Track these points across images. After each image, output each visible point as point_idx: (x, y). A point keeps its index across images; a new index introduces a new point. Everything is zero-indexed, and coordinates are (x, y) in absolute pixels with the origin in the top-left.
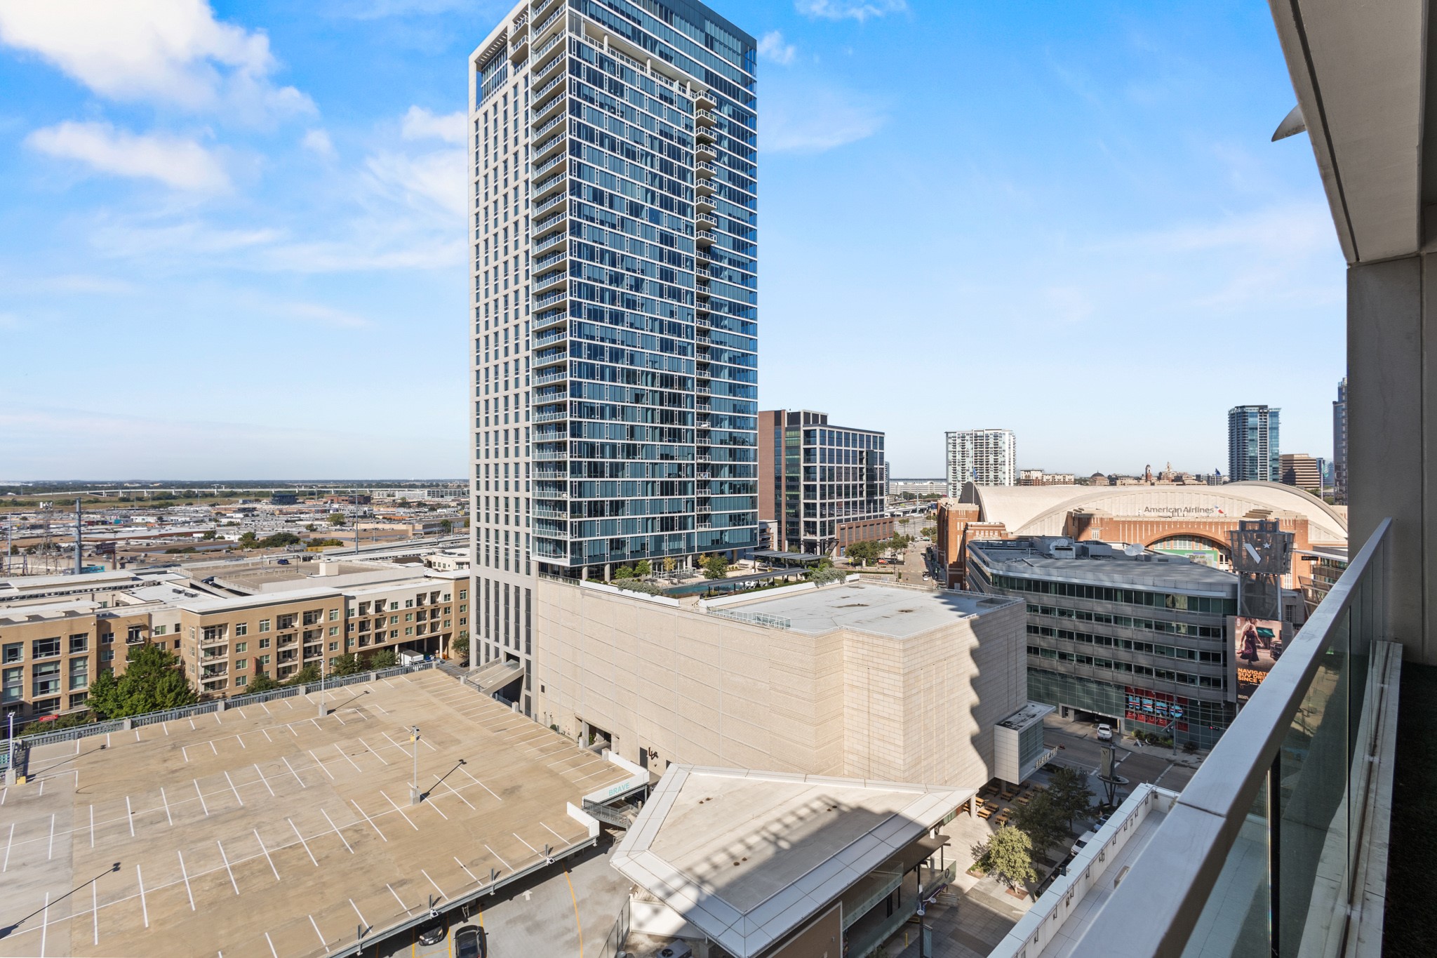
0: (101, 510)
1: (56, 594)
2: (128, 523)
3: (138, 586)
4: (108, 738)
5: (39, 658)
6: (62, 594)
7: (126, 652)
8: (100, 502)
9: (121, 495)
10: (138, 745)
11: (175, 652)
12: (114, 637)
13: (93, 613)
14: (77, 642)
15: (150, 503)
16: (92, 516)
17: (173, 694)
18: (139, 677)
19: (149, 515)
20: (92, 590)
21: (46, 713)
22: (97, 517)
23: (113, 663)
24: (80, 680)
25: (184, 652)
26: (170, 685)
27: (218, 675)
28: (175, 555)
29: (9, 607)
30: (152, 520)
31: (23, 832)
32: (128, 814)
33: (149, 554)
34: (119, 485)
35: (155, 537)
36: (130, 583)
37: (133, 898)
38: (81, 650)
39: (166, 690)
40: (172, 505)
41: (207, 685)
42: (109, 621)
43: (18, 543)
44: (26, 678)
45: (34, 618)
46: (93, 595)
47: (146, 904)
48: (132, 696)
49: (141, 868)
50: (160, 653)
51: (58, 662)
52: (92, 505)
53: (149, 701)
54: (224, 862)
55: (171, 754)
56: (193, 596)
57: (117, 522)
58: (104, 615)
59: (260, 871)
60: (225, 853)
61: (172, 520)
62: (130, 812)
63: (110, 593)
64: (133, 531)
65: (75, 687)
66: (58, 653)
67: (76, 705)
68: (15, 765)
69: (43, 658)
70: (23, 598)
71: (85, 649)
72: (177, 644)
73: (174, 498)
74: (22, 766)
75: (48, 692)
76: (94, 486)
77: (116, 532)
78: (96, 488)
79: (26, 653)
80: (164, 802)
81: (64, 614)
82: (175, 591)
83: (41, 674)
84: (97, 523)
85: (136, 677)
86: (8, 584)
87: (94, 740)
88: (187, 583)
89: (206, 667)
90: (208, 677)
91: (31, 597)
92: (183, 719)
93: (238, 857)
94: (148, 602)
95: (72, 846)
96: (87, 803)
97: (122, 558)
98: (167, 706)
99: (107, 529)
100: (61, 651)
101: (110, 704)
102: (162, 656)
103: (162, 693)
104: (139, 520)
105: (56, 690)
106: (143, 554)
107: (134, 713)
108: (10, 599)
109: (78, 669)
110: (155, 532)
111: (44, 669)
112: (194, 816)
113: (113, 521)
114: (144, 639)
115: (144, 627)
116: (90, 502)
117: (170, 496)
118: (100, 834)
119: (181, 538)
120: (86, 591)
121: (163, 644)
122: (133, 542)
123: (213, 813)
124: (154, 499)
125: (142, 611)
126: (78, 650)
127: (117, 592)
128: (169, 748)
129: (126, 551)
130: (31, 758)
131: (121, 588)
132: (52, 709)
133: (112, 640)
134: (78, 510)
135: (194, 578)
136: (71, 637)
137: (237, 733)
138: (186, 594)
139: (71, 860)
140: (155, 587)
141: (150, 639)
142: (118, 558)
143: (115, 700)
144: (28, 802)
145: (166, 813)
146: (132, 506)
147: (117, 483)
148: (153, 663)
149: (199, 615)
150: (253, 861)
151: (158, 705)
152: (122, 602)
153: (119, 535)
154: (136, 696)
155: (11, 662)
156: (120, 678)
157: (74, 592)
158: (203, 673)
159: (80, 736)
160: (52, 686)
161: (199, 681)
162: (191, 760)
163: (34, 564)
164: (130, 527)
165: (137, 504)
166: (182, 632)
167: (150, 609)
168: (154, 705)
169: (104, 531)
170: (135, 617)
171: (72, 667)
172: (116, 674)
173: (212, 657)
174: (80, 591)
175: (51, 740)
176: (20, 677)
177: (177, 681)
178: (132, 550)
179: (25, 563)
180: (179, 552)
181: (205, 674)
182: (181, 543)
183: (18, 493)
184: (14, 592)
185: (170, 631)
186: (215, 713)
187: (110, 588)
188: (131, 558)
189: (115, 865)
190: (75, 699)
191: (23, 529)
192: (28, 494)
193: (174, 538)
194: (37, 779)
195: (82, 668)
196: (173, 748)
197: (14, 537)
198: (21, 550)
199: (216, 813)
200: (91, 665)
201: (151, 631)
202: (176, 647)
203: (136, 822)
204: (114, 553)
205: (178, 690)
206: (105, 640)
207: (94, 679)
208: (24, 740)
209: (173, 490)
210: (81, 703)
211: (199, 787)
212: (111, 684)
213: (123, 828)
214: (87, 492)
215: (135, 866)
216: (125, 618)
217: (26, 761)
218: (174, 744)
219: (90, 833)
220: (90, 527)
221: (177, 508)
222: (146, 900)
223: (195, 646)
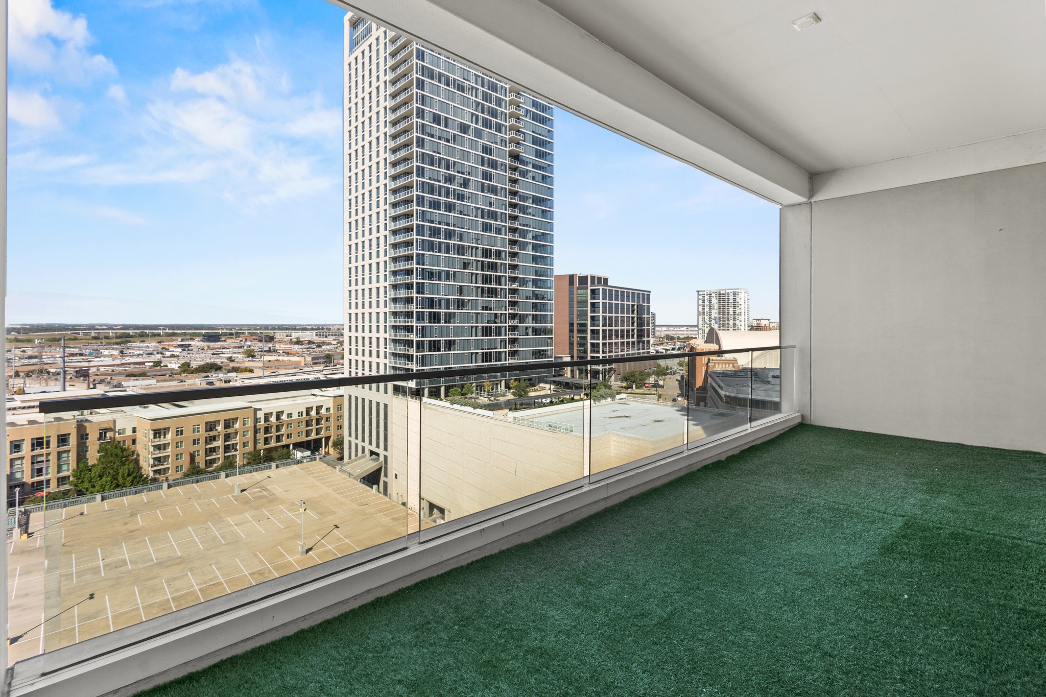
0: (79, 345)
2: (97, 354)
4: (85, 507)
5: (35, 451)
7: (98, 447)
8: (78, 339)
9: (93, 335)
10: (106, 513)
11: (132, 447)
12: (89, 436)
13: (74, 419)
14: (63, 440)
15: (114, 340)
16: (72, 349)
17: (131, 478)
18: (107, 465)
19: (113, 349)
21: (40, 490)
22: (76, 351)
23: (88, 455)
24: (65, 467)
25: (139, 448)
26: (129, 471)
27: (163, 465)
28: (134, 378)
29: (14, 414)
30: (116, 353)
31: (26, 572)
32: (99, 561)
33: (113, 377)
34: (92, 327)
35: (118, 365)
37: (104, 618)
38: (66, 445)
39: (126, 474)
40: (130, 342)
41: (155, 471)
42: (85, 424)
43: (20, 369)
44: (27, 465)
45: (31, 422)
47: (113, 623)
48: (101, 478)
49: (109, 598)
50: (121, 448)
51: (49, 454)
52: (73, 342)
53: (114, 482)
54: (167, 594)
55: (130, 519)
56: (145, 407)
57: (90, 354)
58: (82, 421)
60: (168, 588)
61: (130, 353)
62: (101, 559)
64: (102, 361)
65: (61, 472)
66: (48, 448)
67: (62, 485)
68: (20, 526)
69: (38, 452)
70: (24, 408)
71: (69, 445)
72: (134, 442)
73: (132, 337)
74: (24, 527)
75: (42, 475)
77: (90, 361)
78: (75, 329)
79: (26, 448)
80: (124, 553)
81: (53, 420)
83: (37, 462)
84: (76, 355)
85: (105, 466)
86: (13, 399)
87: (75, 509)
89: (155, 459)
90: (155, 466)
91: (29, 407)
92: (138, 495)
93: (177, 591)
95: (60, 582)
96: (70, 553)
97: (94, 380)
98: (126, 486)
99: (83, 359)
100: (51, 446)
101: (86, 485)
102: (123, 450)
103: (123, 477)
104: (106, 352)
105: (47, 474)
106: (109, 378)
107: (103, 491)
108: (15, 409)
109: (63, 459)
110: (118, 362)
111: (39, 459)
112: (146, 563)
113: (87, 353)
114: (111, 438)
115: (110, 430)
116: (71, 339)
117: (128, 336)
118: (80, 574)
119: (136, 366)
121: (124, 442)
122: (102, 369)
124: (117, 338)
125: (109, 418)
126: (63, 445)
128: (128, 515)
129: (97, 375)
130: (30, 521)
132: (44, 488)
133: (87, 439)
134: (62, 345)
136: (58, 436)
137: (176, 505)
139: (60, 592)
141: (114, 438)
142: (92, 380)
143: (90, 482)
144: (29, 552)
145: (126, 560)
146: (101, 343)
147: (90, 326)
148: (117, 455)
149: (150, 421)
150: (188, 594)
151: (120, 485)
152: (95, 412)
153: (92, 364)
154: (104, 479)
155: (16, 454)
156: (93, 466)
158: (152, 463)
159: (65, 506)
160: (44, 471)
161: (150, 468)
162: (144, 524)
163: (31, 385)
164: (100, 358)
165: (105, 341)
166: (137, 433)
167: (114, 416)
168: (117, 486)
169: (81, 360)
170: (104, 422)
171: (59, 458)
172: (90, 463)
173: (158, 452)
176: (22, 464)
177: (134, 468)
178: (102, 374)
179: (25, 384)
180: (136, 376)
181: (154, 464)
182: (137, 370)
183: (19, 333)
184: (17, 404)
185: (129, 432)
186: (161, 491)
188: (101, 380)
189: (90, 595)
190: (62, 481)
191: (23, 359)
192: (27, 333)
193: (132, 366)
194: (35, 536)
195: (66, 459)
196: (131, 515)
197: (16, 365)
198: (22, 374)
199: (161, 560)
200: (73, 456)
201: (115, 432)
202: (133, 444)
203: (105, 566)
204: (88, 376)
205: (134, 474)
206: (82, 439)
207: (75, 466)
208: (26, 508)
209: (131, 331)
210: (65, 484)
211: (150, 543)
212: (87, 470)
213: (96, 570)
214: (69, 332)
215: (105, 596)
216: (97, 423)
217: (27, 523)
218: (132, 512)
219: (72, 574)
220: (71, 358)
221: (134, 344)
222: (112, 619)
223: (146, 444)
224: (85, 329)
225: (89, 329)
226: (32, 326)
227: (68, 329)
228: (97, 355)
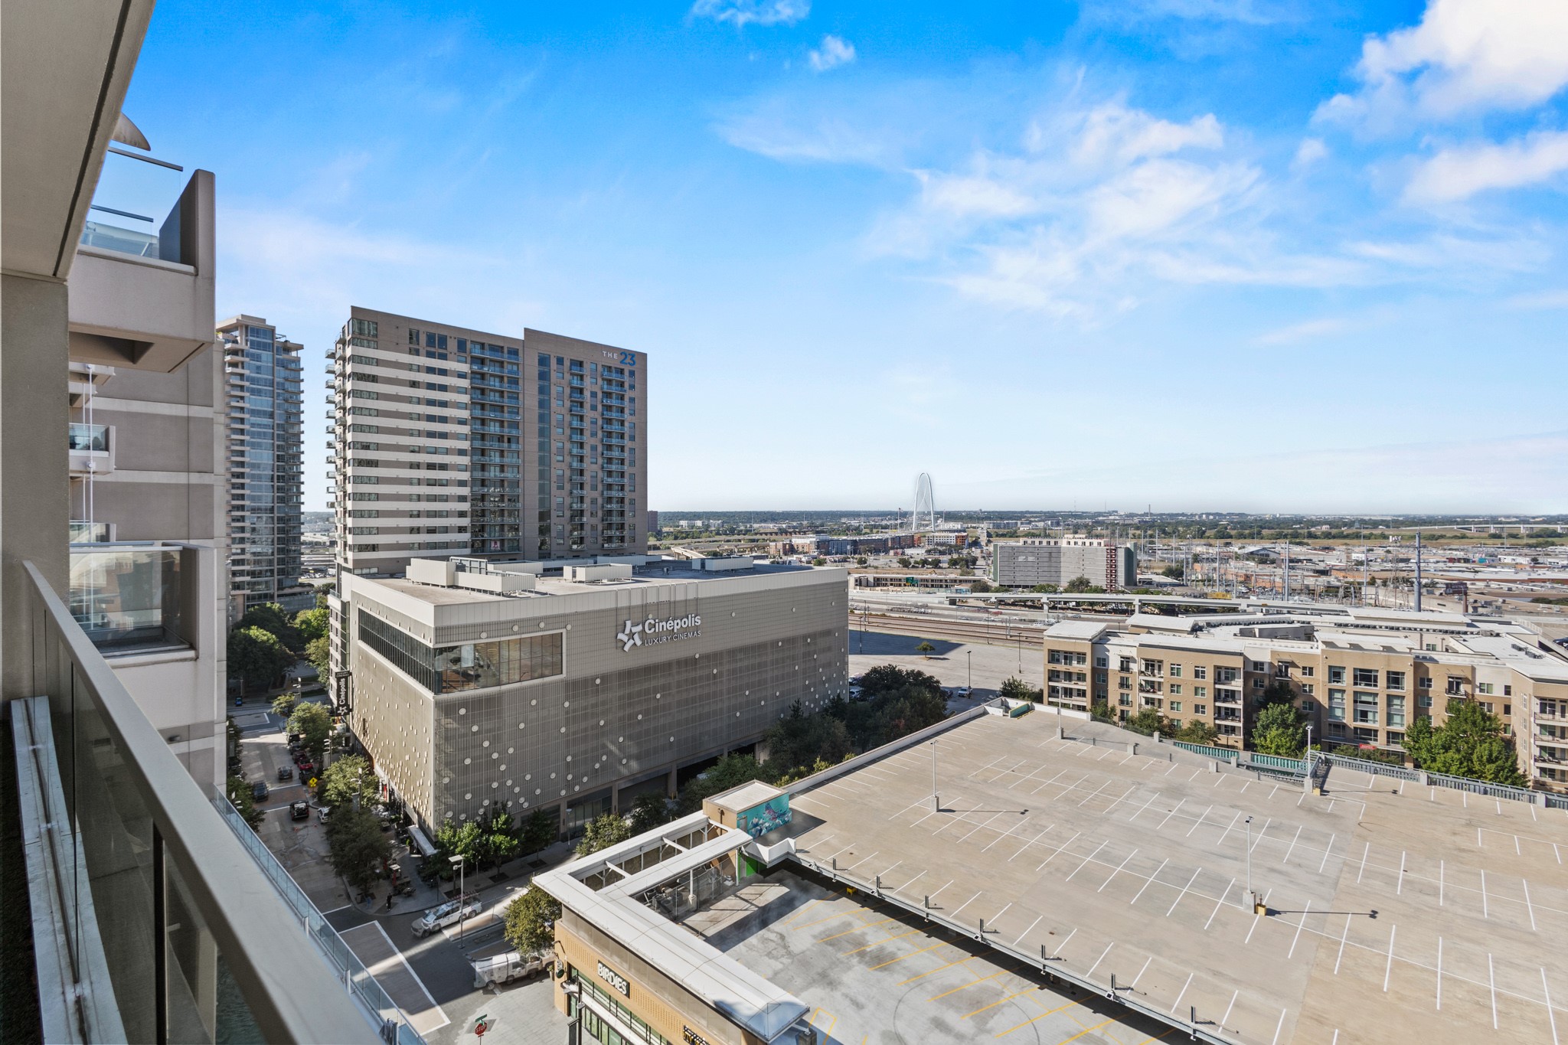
0: (1466, 547)
1: (1387, 627)
2: (1492, 561)
3: (1472, 633)
4: (1402, 784)
5: (1359, 686)
6: (1392, 628)
7: (1445, 703)
8: (1467, 538)
9: (1492, 531)
10: (1430, 804)
11: (1503, 718)
12: (1432, 683)
13: (1410, 653)
14: (1395, 679)
15: (1525, 541)
16: (1455, 552)
17: (1493, 766)
18: (1458, 735)
19: (1520, 555)
20: (1421, 630)
21: (1365, 741)
22: (1460, 554)
23: (1432, 711)
24: (1397, 719)
25: (1515, 721)
26: (1490, 755)
27: (1559, 763)
28: (1541, 605)
29: (1344, 632)
30: (1524, 561)
31: (1306, 837)
32: (1400, 870)
33: (1507, 600)
34: (1494, 520)
35: (1522, 582)
36: (1465, 629)
37: (1380, 954)
38: (1398, 688)
39: (1485, 758)
40: (1553, 544)
41: (1543, 770)
42: (1427, 664)
43: (1376, 575)
44: (1348, 700)
45: (1355, 647)
46: (1421, 635)
47: (1391, 969)
48: (1447, 752)
49: (1396, 930)
50: (1483, 715)
51: (1376, 695)
52: (1458, 541)
53: (1465, 764)
54: (1489, 981)
55: (1465, 829)
56: (1535, 656)
57: (1482, 561)
58: (1424, 658)
59: (1533, 1022)
60: (1494, 972)
61: (1550, 563)
62: (1402, 869)
63: (1440, 636)
64: (1496, 572)
65: (1393, 724)
66: (1376, 686)
67: (1393, 742)
68: (1314, 775)
69: (1362, 688)
70: (1357, 626)
71: (1402, 688)
72: (1507, 709)
73: (1560, 536)
74: (1321, 780)
75: (1367, 721)
76: (1464, 521)
77: (1477, 572)
78: (1464, 523)
79: (1348, 677)
80: (1440, 876)
81: (1381, 649)
82: (1514, 646)
83: (1361, 702)
84: (1459, 560)
85: (1454, 734)
86: (1346, 612)
87: (1387, 781)
88: (1535, 641)
89: (1542, 748)
90: (1544, 761)
91: (1363, 627)
92: (1488, 796)
93: (1509, 987)
94: (1477, 653)
95: (1341, 871)
96: (1365, 839)
97: (1476, 601)
98: (1486, 778)
99: (1467, 568)
100: (1378, 684)
101: (1424, 754)
102: (1486, 718)
103: (1480, 759)
104: (1508, 560)
105: (1374, 721)
106: (1501, 600)
107: (1447, 772)
108: (1346, 625)
109: (1395, 707)
110: (1524, 576)
111: (1364, 698)
112: (1470, 910)
113: (1476, 559)
114: (1466, 694)
115: (1467, 681)
116: (1455, 537)
117: (1554, 534)
118: (1369, 874)
119: (1556, 585)
120: (1415, 629)
121: (1490, 705)
122: (1494, 585)
123: (1493, 919)
124: (1530, 536)
125: (1467, 661)
126: (1395, 688)
127: (1447, 637)
128: (1463, 822)
129: (1482, 593)
130: (1329, 776)
131: (1452, 632)
132: (1371, 739)
133: (1430, 686)
134: (1417, 545)
135: (1545, 635)
136: (1388, 673)
137: (1554, 842)
138: (1527, 653)
139: (1336, 883)
140: (1492, 638)
141: (1473, 695)
142: (1472, 600)
143: (1429, 751)
144: (1317, 813)
145: (1439, 889)
146: (1502, 544)
147: (1492, 517)
148: (1474, 723)
149: (1533, 681)
150: (1528, 1004)
151: (1475, 772)
152: (1452, 648)
153: (1479, 576)
154: (1451, 753)
155: (1335, 684)
156: (1437, 729)
157: (1404, 629)
158: (1538, 754)
159: (1376, 772)
160: (1370, 716)
161: (1532, 762)
162: (1485, 847)
163: (1386, 596)
164: (1495, 567)
165: (1508, 542)
166: (1512, 696)
167: (1476, 661)
168: (1471, 772)
169: (1465, 569)
170: (1455, 666)
171: (1389, 704)
172: (1435, 723)
173: (1550, 738)
174: (1410, 629)
175: (1350, 766)
176: (1343, 699)
177: (1500, 752)
178: (1490, 594)
179: (1377, 594)
180: (1550, 602)
181: (1541, 756)
182: (1554, 592)
183: (1388, 527)
184: (1350, 620)
185: (1498, 692)
186: (1532, 806)
187: (1440, 631)
188: (1486, 603)
189: (1373, 911)
190: (1393, 736)
191: (1386, 562)
192: (1398, 528)
193: (1548, 585)
194: (1330, 796)
195: (1399, 707)
196: (1467, 824)
197: (1376, 569)
198: (1379, 582)
199: (1497, 921)
200: (1408, 706)
201: (1474, 687)
202: (1505, 713)
203: (1406, 882)
204: (1466, 594)
205: (1499, 763)
206: (1422, 684)
207: (1411, 721)
208: (1328, 757)
209: (1558, 526)
210: (1398, 743)
211: (1485, 882)
212: (1427, 732)
213: (1391, 880)
214: (1455, 527)
215: (1392, 925)
216: (1445, 665)
217: (1325, 776)
218: (1469, 820)
219: (1360, 868)
220: (1451, 564)
221: (1559, 549)
222: (1391, 965)
223: (1527, 718)
224: (1480, 523)
225: (1487, 522)
226: (1407, 517)
227: (1456, 521)
228: (1491, 563)
